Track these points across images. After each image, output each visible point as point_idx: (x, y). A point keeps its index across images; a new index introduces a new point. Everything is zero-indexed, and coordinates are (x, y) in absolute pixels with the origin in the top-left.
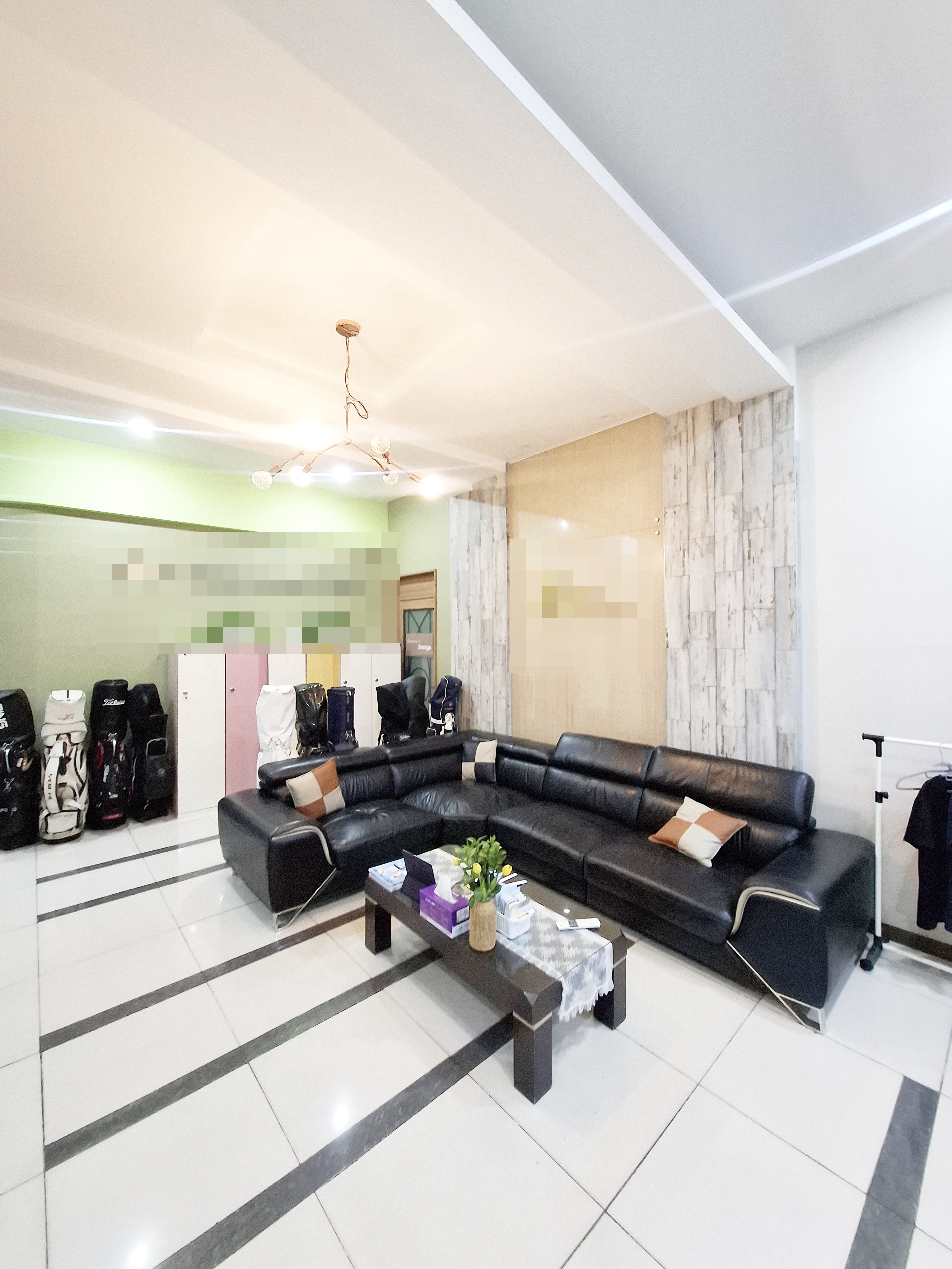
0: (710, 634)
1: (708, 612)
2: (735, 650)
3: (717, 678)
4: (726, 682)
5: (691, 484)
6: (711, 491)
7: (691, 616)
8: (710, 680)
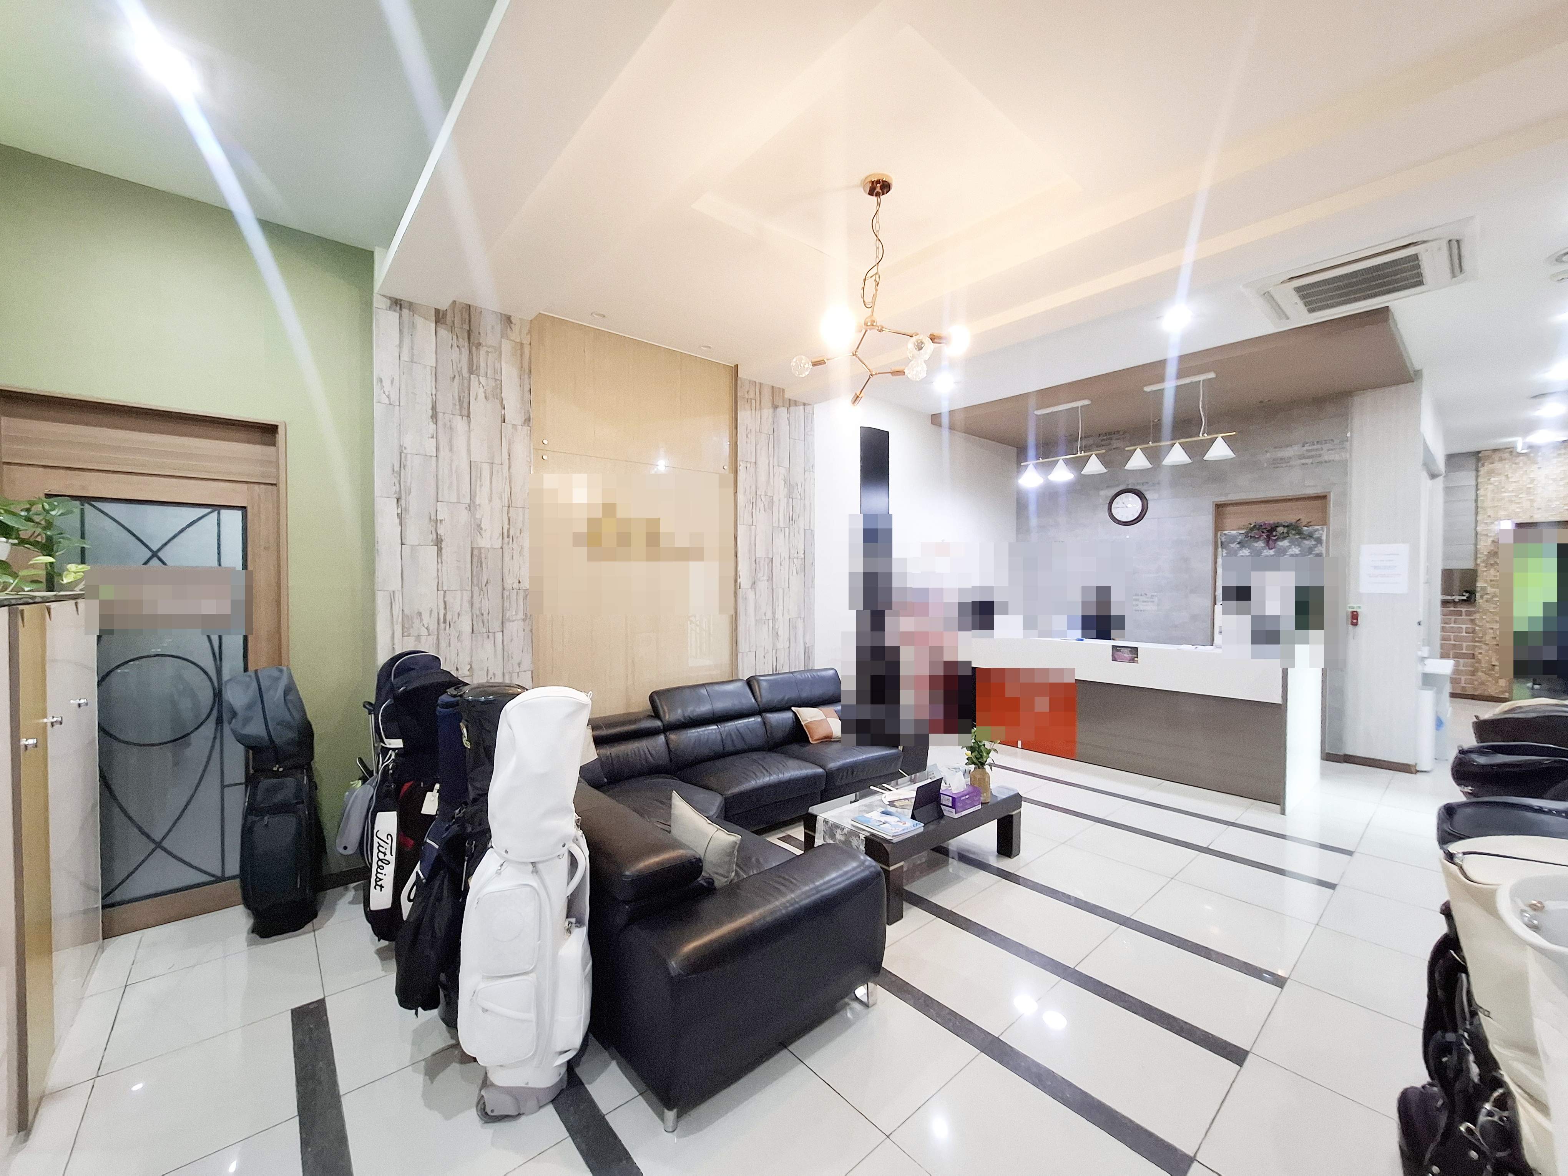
0: (769, 577)
1: (768, 558)
2: (784, 589)
3: (773, 613)
4: (778, 615)
5: (758, 447)
6: (771, 459)
7: (757, 561)
8: (769, 615)
